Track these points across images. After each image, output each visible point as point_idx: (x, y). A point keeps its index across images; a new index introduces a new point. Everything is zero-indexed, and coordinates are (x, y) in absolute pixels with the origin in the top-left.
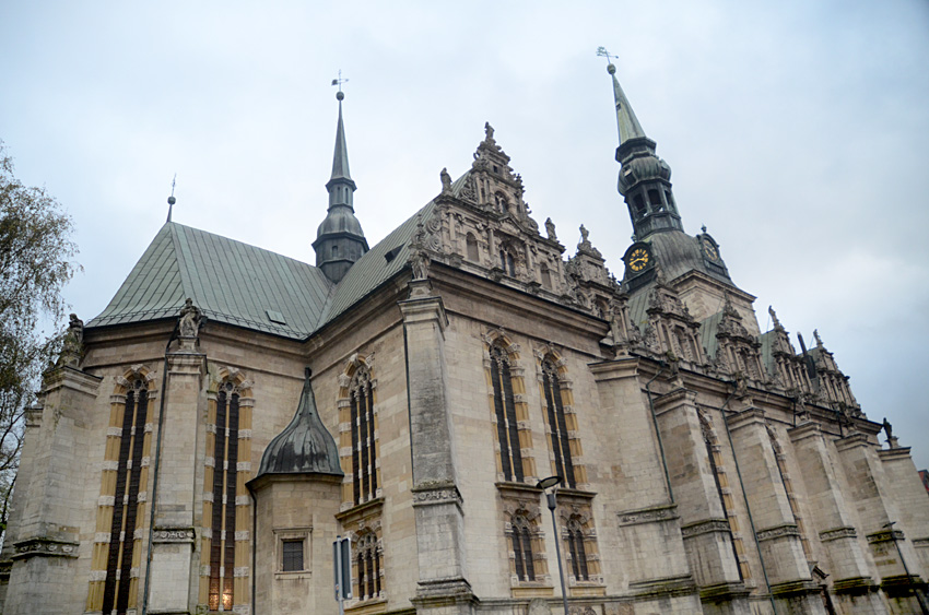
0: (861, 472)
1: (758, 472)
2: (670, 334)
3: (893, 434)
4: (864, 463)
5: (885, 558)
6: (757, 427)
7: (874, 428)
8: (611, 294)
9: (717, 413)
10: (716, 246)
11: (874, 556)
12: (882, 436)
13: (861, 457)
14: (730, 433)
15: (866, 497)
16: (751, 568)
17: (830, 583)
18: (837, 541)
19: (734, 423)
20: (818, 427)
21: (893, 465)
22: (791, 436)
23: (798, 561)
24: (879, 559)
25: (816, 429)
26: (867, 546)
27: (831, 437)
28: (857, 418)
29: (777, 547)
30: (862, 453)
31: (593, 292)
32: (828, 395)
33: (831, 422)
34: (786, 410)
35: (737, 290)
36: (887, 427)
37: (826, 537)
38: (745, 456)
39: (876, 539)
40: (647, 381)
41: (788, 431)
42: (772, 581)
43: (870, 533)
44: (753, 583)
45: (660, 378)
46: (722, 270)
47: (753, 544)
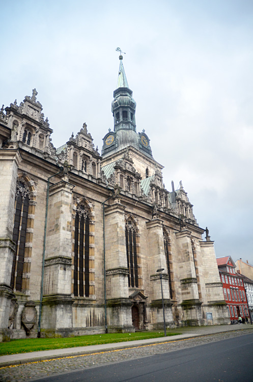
0: (184, 249)
1: (113, 238)
2: (79, 158)
3: (209, 235)
4: (186, 245)
5: (186, 291)
6: (117, 214)
7: (200, 231)
8: (39, 125)
9: (100, 205)
10: (148, 140)
11: (182, 290)
12: (204, 235)
13: (186, 242)
14: (105, 216)
15: (184, 262)
16: (96, 289)
17: (149, 301)
18: (157, 281)
19: (108, 211)
20: (161, 222)
21: (205, 249)
22: (147, 225)
23: (122, 288)
24: (184, 291)
25: (159, 223)
26: (180, 285)
27: (174, 231)
28: (193, 225)
29: (114, 279)
30: (186, 240)
32: (177, 212)
33: (176, 224)
34: (148, 213)
35: (154, 161)
36: (207, 231)
37: (153, 278)
38: (109, 229)
39: (184, 282)
40: (49, 176)
41: (146, 222)
42: (108, 297)
43: (182, 278)
44: (94, 297)
45: (56, 175)
46: (149, 151)
47: (102, 277)
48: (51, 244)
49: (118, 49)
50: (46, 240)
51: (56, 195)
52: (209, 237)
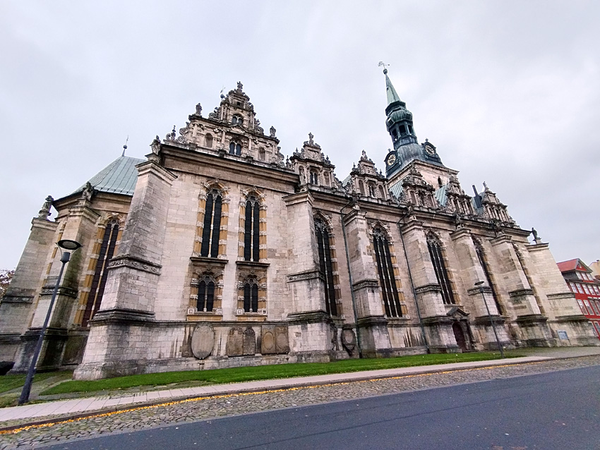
0: (505, 257)
1: (416, 256)
2: (365, 185)
3: (538, 236)
4: (507, 252)
5: (520, 305)
6: (415, 231)
7: (525, 234)
8: (321, 165)
9: (395, 225)
10: (434, 148)
11: (514, 304)
12: (531, 238)
13: (505, 249)
14: (402, 235)
15: (509, 271)
16: (408, 308)
17: (472, 319)
18: (478, 295)
19: (405, 230)
20: (468, 231)
21: (536, 254)
22: (452, 237)
23: (437, 305)
24: (516, 306)
25: (466, 232)
26: (509, 298)
27: (487, 238)
28: (512, 228)
29: (425, 297)
30: (507, 246)
31: (308, 164)
32: (487, 215)
33: (488, 230)
34: (450, 223)
35: (445, 168)
36: (534, 232)
37: (472, 292)
38: (409, 247)
39: (515, 294)
40: (341, 208)
41: (450, 234)
42: (423, 316)
43: (510, 291)
44: (408, 317)
45: (347, 206)
46: (437, 159)
47: (412, 295)
48: (355, 269)
49: (380, 64)
50: (350, 266)
51: (350, 224)
52: (539, 239)
